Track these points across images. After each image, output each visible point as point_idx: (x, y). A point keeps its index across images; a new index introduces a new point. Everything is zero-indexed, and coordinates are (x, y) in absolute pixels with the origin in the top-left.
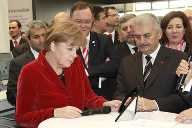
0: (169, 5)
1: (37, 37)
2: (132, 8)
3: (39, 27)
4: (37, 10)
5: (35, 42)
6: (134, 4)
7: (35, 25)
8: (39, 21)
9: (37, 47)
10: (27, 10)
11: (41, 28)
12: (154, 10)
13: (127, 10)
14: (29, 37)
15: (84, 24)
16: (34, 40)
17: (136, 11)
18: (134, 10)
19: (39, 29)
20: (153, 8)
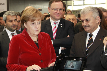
0: (95, 2)
1: (11, 21)
2: (71, 3)
3: (13, 15)
4: (10, 4)
5: (9, 25)
6: (73, 1)
7: (11, 14)
8: (13, 11)
9: (11, 27)
10: (3, 4)
11: (14, 15)
12: (85, 5)
13: (68, 5)
14: (6, 21)
15: (59, 11)
16: (9, 23)
17: (74, 5)
18: (72, 5)
19: (13, 16)
20: (85, 4)
